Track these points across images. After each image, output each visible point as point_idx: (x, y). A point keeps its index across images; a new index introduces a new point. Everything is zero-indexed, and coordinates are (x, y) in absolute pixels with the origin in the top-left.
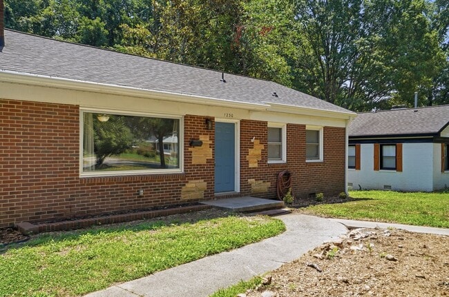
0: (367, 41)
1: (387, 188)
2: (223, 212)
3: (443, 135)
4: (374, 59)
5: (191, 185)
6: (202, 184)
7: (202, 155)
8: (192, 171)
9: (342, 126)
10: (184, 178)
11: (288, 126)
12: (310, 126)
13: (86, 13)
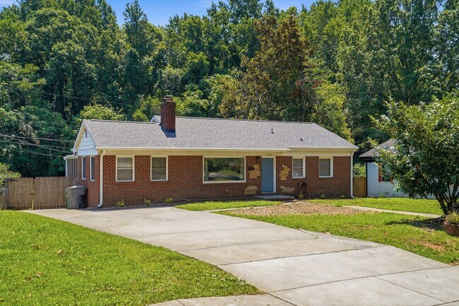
0: (429, 69)
4: (434, 85)
5: (249, 188)
6: (255, 188)
7: (255, 174)
8: (250, 182)
9: (348, 155)
10: (245, 185)
11: (307, 158)
12: (322, 156)
13: (192, 48)
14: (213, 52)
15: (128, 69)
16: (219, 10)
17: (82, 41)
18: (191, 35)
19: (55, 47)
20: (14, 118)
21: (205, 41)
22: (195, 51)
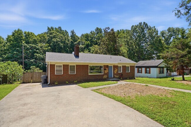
1: (148, 77)
2: (109, 80)
3: (158, 66)
5: (105, 76)
6: (106, 76)
7: (106, 71)
8: (105, 74)
9: (134, 65)
10: (103, 75)
11: (122, 66)
12: (127, 66)
13: (86, 40)
14: (91, 41)
15: (71, 45)
16: (93, 33)
17: (60, 39)
18: (86, 37)
19: (53, 40)
20: (42, 57)
21: (90, 38)
22: (87, 41)
